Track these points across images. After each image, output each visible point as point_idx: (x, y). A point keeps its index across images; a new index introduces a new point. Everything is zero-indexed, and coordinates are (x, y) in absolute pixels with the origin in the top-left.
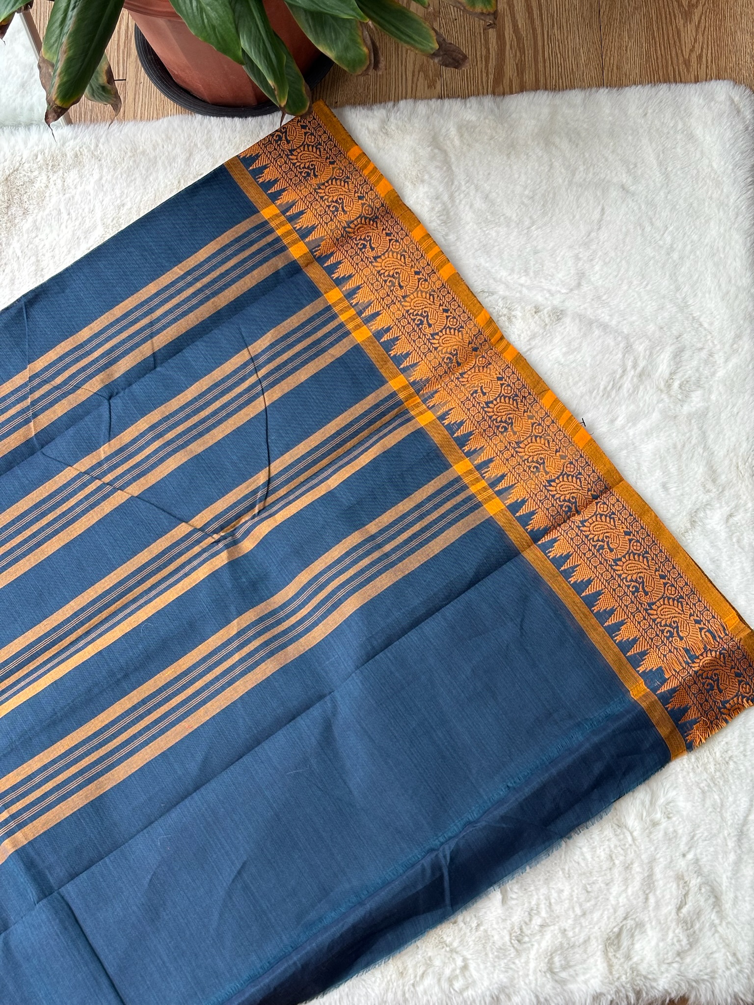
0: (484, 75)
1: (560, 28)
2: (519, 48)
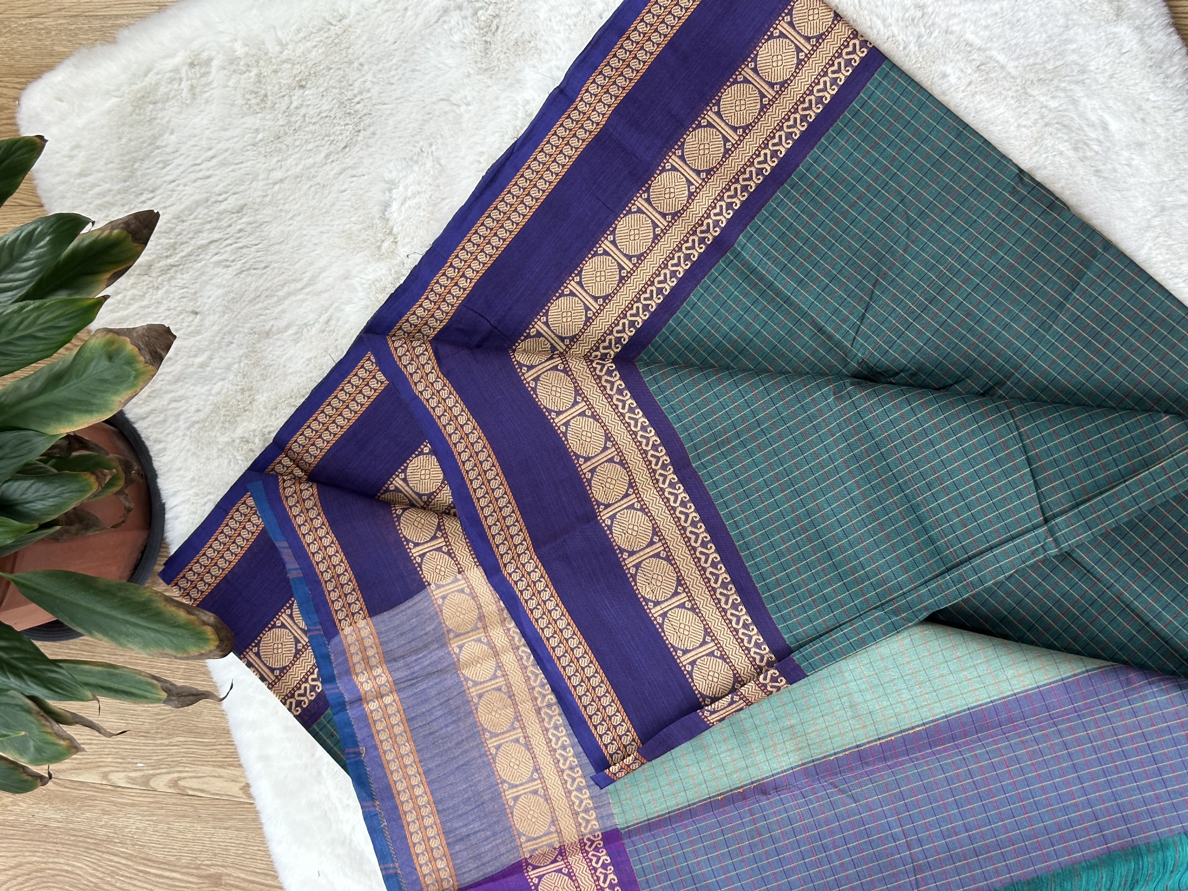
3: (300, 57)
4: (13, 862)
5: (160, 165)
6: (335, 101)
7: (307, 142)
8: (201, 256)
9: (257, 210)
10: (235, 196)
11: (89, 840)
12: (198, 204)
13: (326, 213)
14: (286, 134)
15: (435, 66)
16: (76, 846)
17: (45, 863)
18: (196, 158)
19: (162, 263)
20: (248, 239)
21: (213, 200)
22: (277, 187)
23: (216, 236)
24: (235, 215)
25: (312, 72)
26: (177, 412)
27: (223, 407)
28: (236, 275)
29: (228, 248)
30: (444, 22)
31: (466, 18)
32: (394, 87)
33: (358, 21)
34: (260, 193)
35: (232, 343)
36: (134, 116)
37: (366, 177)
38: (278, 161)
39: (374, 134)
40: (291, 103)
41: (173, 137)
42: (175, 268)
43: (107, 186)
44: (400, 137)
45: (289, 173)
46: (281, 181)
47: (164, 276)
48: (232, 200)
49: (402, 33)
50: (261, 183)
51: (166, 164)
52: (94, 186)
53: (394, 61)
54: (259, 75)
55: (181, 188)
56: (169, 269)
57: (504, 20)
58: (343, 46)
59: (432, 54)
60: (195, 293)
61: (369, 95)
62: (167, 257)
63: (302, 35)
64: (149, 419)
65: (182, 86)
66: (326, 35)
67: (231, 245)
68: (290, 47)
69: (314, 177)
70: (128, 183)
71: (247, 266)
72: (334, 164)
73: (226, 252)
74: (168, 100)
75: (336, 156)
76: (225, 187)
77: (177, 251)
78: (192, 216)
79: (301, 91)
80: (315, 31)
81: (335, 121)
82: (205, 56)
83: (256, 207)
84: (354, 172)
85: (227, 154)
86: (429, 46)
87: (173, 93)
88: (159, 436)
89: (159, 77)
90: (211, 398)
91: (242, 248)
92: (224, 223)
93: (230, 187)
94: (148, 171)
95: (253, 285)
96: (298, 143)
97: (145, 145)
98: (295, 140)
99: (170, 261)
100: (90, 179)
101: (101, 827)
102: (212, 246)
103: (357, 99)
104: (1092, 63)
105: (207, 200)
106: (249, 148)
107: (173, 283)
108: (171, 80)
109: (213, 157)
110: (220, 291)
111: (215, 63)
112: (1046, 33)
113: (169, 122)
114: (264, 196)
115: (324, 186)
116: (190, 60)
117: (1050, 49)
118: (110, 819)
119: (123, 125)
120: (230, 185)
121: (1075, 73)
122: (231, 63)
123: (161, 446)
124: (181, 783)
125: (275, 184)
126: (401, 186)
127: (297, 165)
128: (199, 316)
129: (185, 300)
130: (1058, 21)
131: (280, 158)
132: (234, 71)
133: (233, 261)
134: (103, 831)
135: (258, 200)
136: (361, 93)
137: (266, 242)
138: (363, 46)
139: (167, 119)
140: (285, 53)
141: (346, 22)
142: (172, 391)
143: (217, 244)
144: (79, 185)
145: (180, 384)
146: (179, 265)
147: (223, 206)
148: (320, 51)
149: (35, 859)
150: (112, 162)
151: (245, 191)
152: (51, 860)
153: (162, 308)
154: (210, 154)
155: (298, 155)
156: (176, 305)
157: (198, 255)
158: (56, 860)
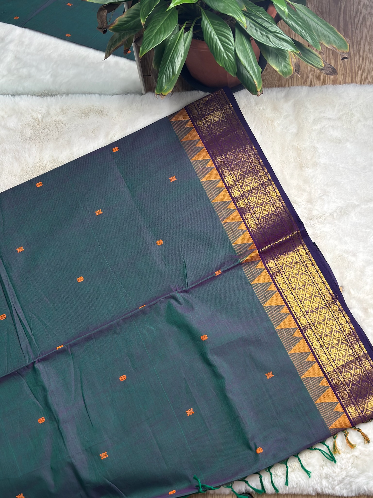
0: (328, 78)
1: (363, 59)
2: (344, 68)
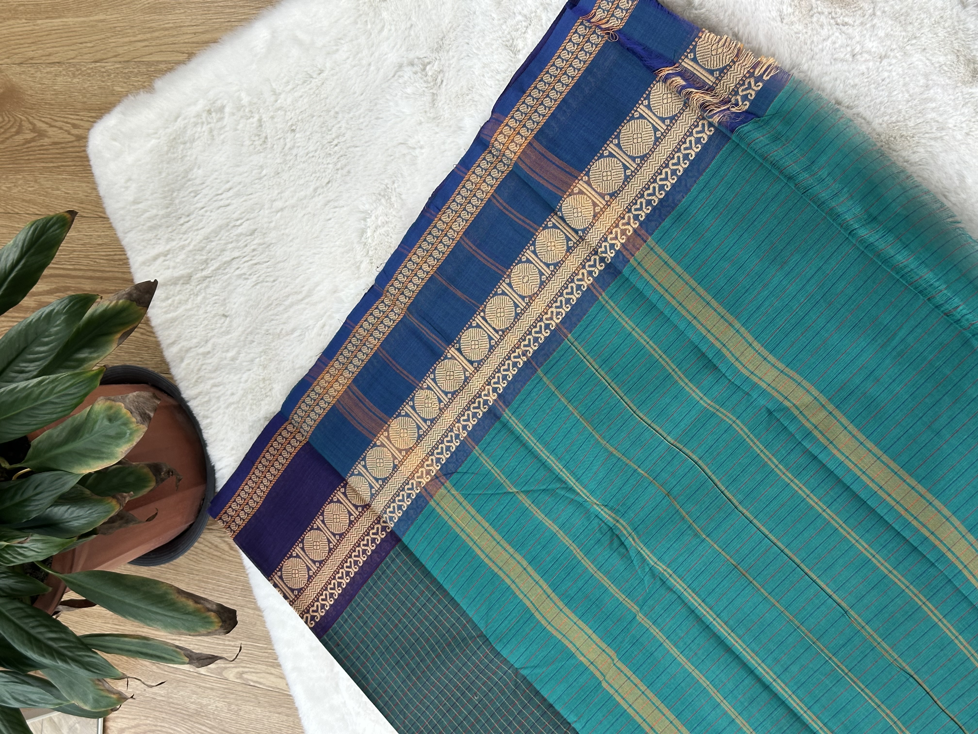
3: (290, 105)
4: (133, 723)
5: (192, 194)
6: (318, 143)
7: (299, 177)
8: (226, 271)
9: (265, 234)
10: (248, 222)
11: (184, 712)
12: (221, 228)
13: (316, 237)
14: (283, 170)
15: (394, 115)
16: (175, 715)
17: (156, 726)
18: (219, 189)
19: (199, 275)
20: (260, 257)
21: (232, 225)
22: (279, 214)
23: (236, 254)
24: (248, 238)
25: (300, 118)
26: (217, 395)
27: (251, 393)
28: (253, 286)
29: (246, 264)
30: (400, 77)
31: (416, 73)
32: (363, 132)
33: (333, 75)
34: (266, 220)
35: (253, 342)
36: (169, 155)
37: (345, 209)
38: (279, 193)
39: (349, 172)
40: (285, 144)
41: (200, 172)
42: (208, 279)
43: (154, 212)
44: (369, 175)
45: (287, 203)
46: (282, 210)
47: (201, 285)
48: (246, 225)
49: (367, 86)
50: (267, 212)
51: (196, 193)
52: (146, 211)
53: (362, 110)
54: (260, 120)
55: (208, 213)
56: (204, 280)
57: (447, 75)
58: (322, 96)
59: (391, 104)
60: (225, 300)
61: (344, 139)
62: (202, 270)
63: (290, 87)
64: (198, 399)
65: (204, 129)
66: (308, 87)
67: (247, 261)
68: (282, 96)
69: (306, 207)
70: (169, 210)
71: (261, 279)
72: (321, 197)
73: (244, 267)
74: (194, 140)
75: (322, 190)
76: (241, 214)
77: (209, 265)
78: (218, 238)
79: (293, 134)
80: (300, 83)
81: (320, 161)
82: (219, 104)
83: (264, 231)
84: (336, 204)
85: (241, 186)
86: (388, 97)
87: (197, 135)
88: (206, 413)
89: (186, 121)
90: (242, 385)
91: (256, 264)
92: (241, 244)
93: (243, 215)
94: (183, 199)
95: (266, 296)
96: (292, 178)
97: (180, 178)
98: (291, 176)
99: (205, 273)
100: (140, 206)
101: (192, 703)
102: (234, 262)
103: (335, 142)
104: (950, 121)
105: (228, 225)
106: (257, 181)
107: (208, 291)
108: (196, 124)
109: (230, 189)
110: (242, 299)
111: (227, 110)
112: (908, 92)
113: (196, 158)
114: (270, 222)
115: (314, 215)
116: (207, 108)
117: (911, 107)
118: (198, 698)
119: (162, 162)
120: (244, 213)
121: (934, 130)
122: (239, 110)
123: (208, 421)
124: (245, 676)
125: (278, 212)
126: (373, 216)
127: (292, 197)
128: (228, 319)
129: (217, 305)
130: (919, 81)
131: (279, 191)
132: (242, 117)
133: (250, 275)
134: (193, 706)
135: (265, 226)
136: (338, 137)
137: (273, 260)
138: (337, 97)
139: (194, 157)
140: (279, 101)
141: (324, 75)
142: (213, 378)
143: (238, 260)
144: (134, 210)
145: (218, 372)
146: (211, 277)
147: (240, 230)
148: (305, 100)
149: (148, 722)
150: (156, 193)
151: (254, 218)
152: (159, 724)
153: (201, 311)
154: (228, 186)
155: (292, 189)
156: (211, 309)
157: (225, 269)
158: (162, 724)
